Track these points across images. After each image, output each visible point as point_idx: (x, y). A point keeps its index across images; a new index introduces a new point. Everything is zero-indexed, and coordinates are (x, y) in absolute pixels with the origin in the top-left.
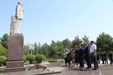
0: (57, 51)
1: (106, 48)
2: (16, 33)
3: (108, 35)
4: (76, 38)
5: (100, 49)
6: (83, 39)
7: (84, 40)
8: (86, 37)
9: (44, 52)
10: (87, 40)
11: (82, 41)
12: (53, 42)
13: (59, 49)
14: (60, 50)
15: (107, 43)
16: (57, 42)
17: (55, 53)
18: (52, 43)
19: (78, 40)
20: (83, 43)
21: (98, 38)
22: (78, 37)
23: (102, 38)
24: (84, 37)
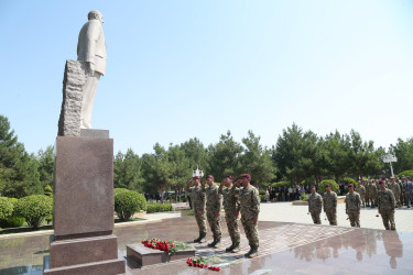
0: (170, 177)
1: (306, 168)
2: (82, 127)
3: (311, 133)
4: (223, 137)
5: (289, 171)
6: (245, 141)
7: (249, 145)
8: (252, 135)
9: (124, 176)
10: (256, 143)
11: (241, 149)
12: (157, 148)
13: (177, 171)
14: (178, 174)
15: (309, 154)
16: (170, 148)
17: (164, 182)
18: (154, 152)
19: (230, 143)
20: (243, 153)
21: (280, 140)
22: (229, 134)
23: (291, 140)
24: (247, 136)
